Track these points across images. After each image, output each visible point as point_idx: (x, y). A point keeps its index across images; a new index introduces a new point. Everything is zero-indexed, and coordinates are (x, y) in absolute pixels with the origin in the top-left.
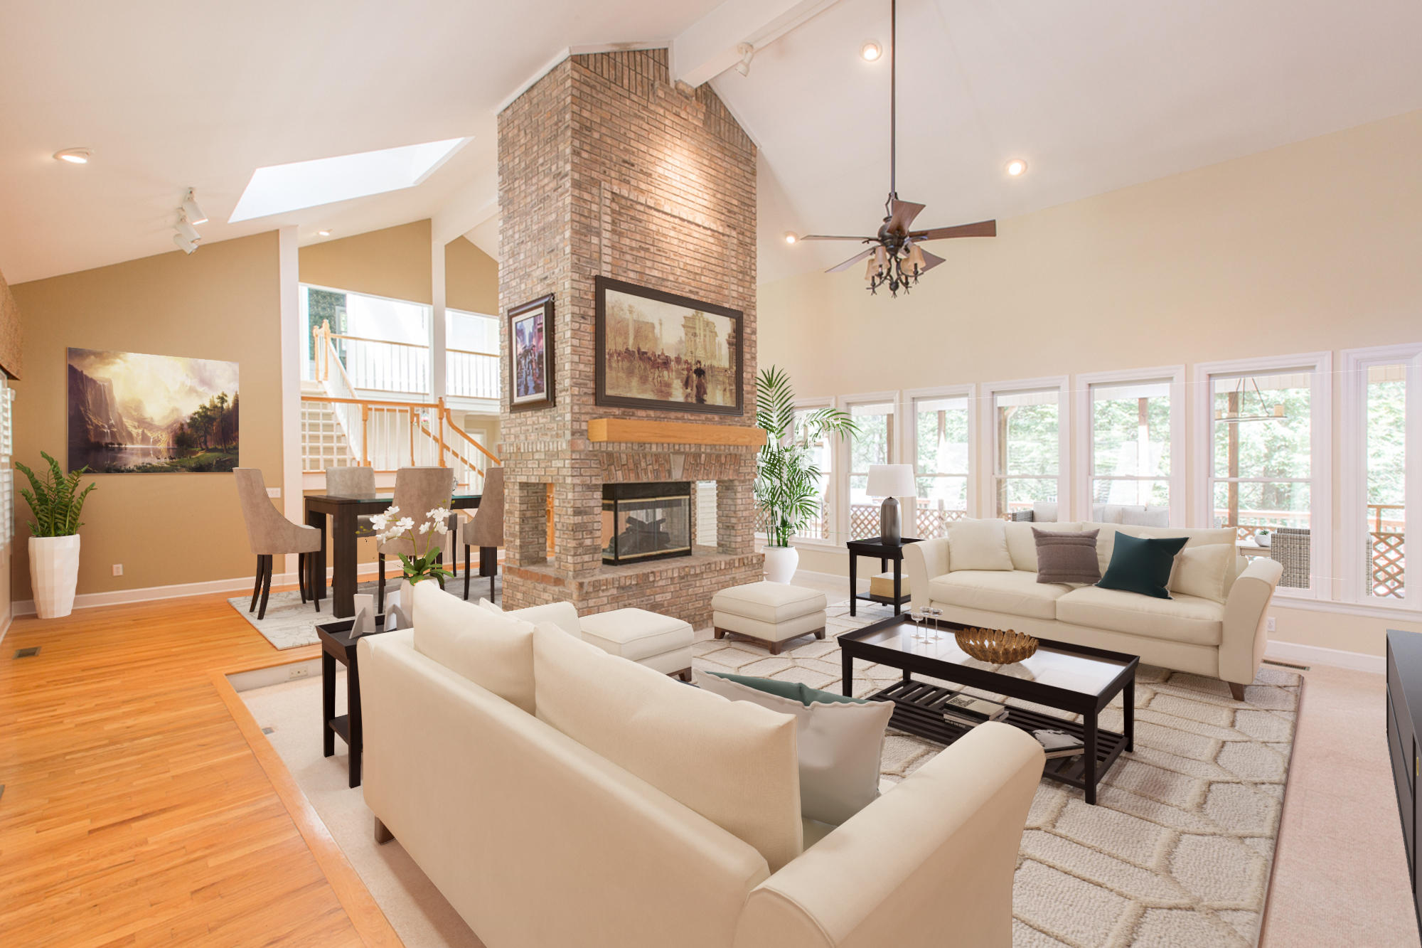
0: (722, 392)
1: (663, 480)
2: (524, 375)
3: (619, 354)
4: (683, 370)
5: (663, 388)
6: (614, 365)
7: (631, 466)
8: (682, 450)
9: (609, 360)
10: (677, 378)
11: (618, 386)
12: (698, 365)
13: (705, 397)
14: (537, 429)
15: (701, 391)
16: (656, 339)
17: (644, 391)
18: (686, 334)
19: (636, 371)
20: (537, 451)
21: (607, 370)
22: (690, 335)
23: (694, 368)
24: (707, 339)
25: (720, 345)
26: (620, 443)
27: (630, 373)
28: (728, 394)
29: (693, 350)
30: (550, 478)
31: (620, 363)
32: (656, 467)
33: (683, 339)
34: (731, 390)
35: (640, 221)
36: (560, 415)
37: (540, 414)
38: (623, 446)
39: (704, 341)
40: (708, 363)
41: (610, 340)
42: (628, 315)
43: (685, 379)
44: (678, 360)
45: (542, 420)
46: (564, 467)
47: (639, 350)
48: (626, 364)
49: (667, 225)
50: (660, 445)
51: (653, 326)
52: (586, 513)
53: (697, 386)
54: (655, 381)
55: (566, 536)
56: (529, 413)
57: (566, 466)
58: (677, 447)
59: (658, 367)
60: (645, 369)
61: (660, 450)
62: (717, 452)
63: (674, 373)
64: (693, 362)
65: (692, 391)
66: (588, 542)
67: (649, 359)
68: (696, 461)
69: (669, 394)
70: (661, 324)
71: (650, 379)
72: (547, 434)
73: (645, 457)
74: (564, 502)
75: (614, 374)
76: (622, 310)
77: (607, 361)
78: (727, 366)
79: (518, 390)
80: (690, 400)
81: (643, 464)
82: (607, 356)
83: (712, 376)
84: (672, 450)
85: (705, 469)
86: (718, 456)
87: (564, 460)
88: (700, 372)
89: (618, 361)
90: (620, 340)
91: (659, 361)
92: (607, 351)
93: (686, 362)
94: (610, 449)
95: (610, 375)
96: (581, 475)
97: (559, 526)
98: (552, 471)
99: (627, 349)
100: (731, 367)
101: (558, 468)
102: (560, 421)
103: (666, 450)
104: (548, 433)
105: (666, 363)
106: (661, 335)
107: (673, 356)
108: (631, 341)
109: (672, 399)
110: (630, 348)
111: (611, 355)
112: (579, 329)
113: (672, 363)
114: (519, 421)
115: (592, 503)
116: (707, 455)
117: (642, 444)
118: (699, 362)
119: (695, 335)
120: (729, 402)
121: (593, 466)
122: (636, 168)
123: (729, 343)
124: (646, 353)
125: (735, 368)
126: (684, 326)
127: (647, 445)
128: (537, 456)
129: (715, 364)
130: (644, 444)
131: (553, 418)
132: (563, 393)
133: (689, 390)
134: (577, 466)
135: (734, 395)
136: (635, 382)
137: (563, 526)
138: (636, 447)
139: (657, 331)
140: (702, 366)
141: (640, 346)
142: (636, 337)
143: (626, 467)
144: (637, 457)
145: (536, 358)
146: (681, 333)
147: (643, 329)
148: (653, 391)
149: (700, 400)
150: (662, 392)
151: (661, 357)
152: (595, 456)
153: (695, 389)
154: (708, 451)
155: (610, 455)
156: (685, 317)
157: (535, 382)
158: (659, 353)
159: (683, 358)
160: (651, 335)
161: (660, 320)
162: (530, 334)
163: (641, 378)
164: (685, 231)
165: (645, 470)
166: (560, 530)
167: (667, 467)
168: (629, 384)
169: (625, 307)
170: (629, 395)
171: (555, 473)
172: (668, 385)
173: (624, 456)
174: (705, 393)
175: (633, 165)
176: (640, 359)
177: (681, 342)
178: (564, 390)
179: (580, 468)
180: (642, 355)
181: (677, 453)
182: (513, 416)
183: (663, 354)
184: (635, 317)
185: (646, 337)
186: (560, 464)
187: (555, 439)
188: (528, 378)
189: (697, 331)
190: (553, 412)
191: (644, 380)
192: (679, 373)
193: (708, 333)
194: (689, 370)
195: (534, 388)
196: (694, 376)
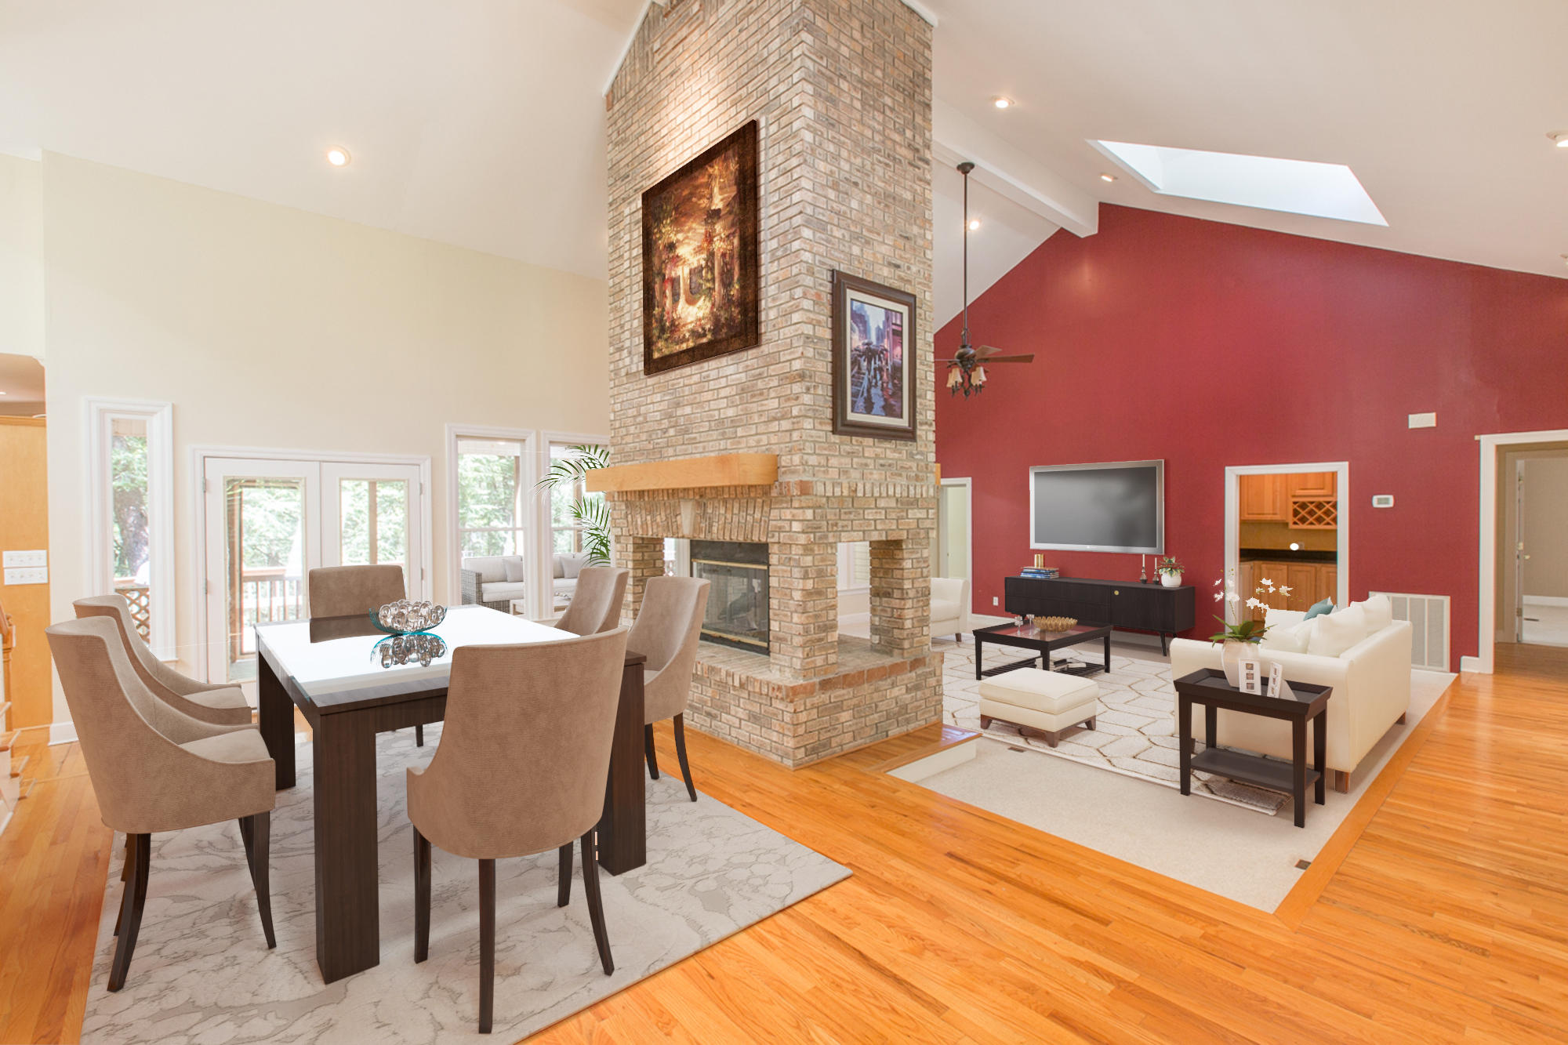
2: (865, 383)
14: (882, 465)
20: (880, 497)
30: (905, 532)
36: (921, 453)
37: (887, 445)
45: (889, 454)
46: (928, 518)
55: (921, 604)
56: (869, 441)
57: (930, 516)
72: (900, 475)
74: (918, 562)
79: (853, 403)
87: (928, 510)
97: (911, 594)
98: (909, 524)
101: (918, 519)
102: (921, 460)
104: (904, 474)
114: (848, 448)
128: (882, 503)
131: (911, 456)
132: (925, 427)
137: (917, 592)
145: (889, 367)
157: (886, 400)
162: (878, 328)
166: (913, 599)
171: (914, 525)
178: (926, 423)
182: (836, 439)
186: (921, 514)
187: (914, 482)
188: (873, 391)
190: (911, 447)
195: (884, 407)
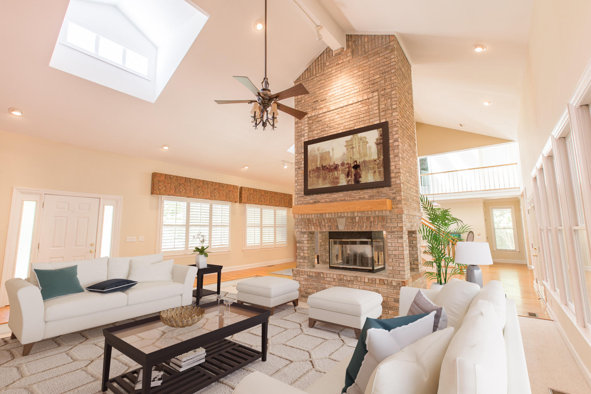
0: (372, 174)
1: (334, 230)
3: (313, 171)
4: (346, 168)
5: (335, 180)
6: (311, 176)
7: (318, 224)
8: (343, 215)
9: (309, 174)
10: (342, 173)
11: (313, 184)
12: (355, 163)
13: (360, 179)
15: (357, 177)
16: (330, 158)
17: (325, 184)
18: (347, 150)
19: (321, 176)
21: (309, 178)
22: (349, 149)
23: (352, 165)
24: (361, 147)
25: (370, 148)
26: (312, 214)
27: (318, 177)
28: (377, 174)
29: (352, 156)
31: (314, 174)
32: (330, 224)
33: (346, 152)
34: (380, 172)
35: (321, 121)
38: (313, 215)
39: (359, 149)
40: (362, 160)
41: (309, 166)
42: (317, 152)
43: (347, 173)
44: (343, 164)
47: (322, 165)
48: (316, 174)
49: (334, 114)
50: (330, 214)
51: (329, 152)
52: (301, 243)
53: (354, 175)
54: (330, 178)
58: (339, 214)
59: (332, 171)
60: (325, 173)
61: (330, 216)
62: (367, 216)
63: (340, 172)
64: (352, 162)
65: (352, 179)
66: (302, 254)
67: (327, 168)
68: (352, 220)
69: (338, 183)
70: (333, 150)
71: (328, 178)
73: (324, 219)
75: (311, 180)
76: (315, 151)
77: (308, 175)
78: (375, 157)
80: (350, 183)
81: (323, 223)
82: (308, 173)
83: (365, 167)
84: (337, 216)
85: (359, 225)
86: (368, 218)
88: (356, 167)
89: (313, 173)
90: (313, 164)
91: (332, 168)
92: (308, 171)
93: (348, 164)
94: (308, 217)
95: (310, 180)
96: (298, 228)
99: (317, 167)
100: (379, 158)
103: (333, 216)
105: (336, 168)
106: (333, 155)
107: (339, 163)
108: (319, 163)
109: (339, 185)
110: (318, 166)
111: (310, 172)
112: (298, 173)
113: (339, 167)
115: (303, 239)
116: (359, 217)
117: (321, 214)
118: (356, 161)
119: (353, 148)
120: (379, 178)
121: (302, 224)
122: (319, 101)
123: (377, 144)
124: (325, 166)
125: (382, 157)
126: (345, 146)
127: (324, 215)
129: (367, 159)
130: (323, 214)
133: (350, 178)
134: (296, 224)
135: (382, 174)
136: (320, 181)
138: (319, 216)
139: (331, 154)
140: (358, 163)
141: (323, 164)
142: (321, 160)
143: (315, 224)
144: (320, 220)
146: (344, 150)
147: (324, 156)
148: (329, 183)
149: (357, 181)
150: (334, 182)
151: (333, 166)
152: (303, 220)
153: (353, 176)
154: (359, 215)
155: (308, 219)
156: (346, 142)
158: (332, 164)
159: (346, 162)
160: (328, 157)
161: (333, 148)
163: (323, 178)
164: (345, 111)
165: (325, 226)
167: (336, 224)
168: (318, 182)
169: (316, 149)
170: (318, 187)
172: (337, 178)
173: (314, 220)
174: (360, 177)
175: (318, 101)
176: (323, 169)
177: (344, 154)
179: (298, 225)
180: (324, 168)
181: (341, 217)
183: (334, 164)
184: (320, 152)
185: (326, 159)
189: (354, 146)
191: (325, 179)
192: (343, 171)
193: (361, 144)
194: (349, 168)
196: (353, 169)
